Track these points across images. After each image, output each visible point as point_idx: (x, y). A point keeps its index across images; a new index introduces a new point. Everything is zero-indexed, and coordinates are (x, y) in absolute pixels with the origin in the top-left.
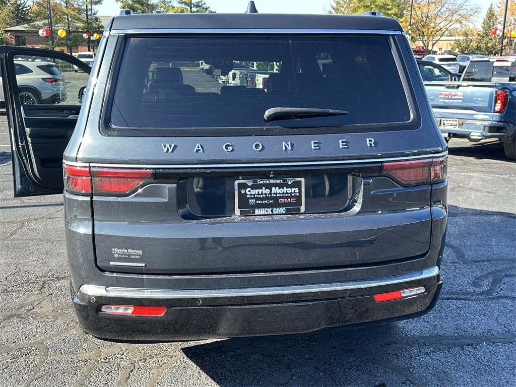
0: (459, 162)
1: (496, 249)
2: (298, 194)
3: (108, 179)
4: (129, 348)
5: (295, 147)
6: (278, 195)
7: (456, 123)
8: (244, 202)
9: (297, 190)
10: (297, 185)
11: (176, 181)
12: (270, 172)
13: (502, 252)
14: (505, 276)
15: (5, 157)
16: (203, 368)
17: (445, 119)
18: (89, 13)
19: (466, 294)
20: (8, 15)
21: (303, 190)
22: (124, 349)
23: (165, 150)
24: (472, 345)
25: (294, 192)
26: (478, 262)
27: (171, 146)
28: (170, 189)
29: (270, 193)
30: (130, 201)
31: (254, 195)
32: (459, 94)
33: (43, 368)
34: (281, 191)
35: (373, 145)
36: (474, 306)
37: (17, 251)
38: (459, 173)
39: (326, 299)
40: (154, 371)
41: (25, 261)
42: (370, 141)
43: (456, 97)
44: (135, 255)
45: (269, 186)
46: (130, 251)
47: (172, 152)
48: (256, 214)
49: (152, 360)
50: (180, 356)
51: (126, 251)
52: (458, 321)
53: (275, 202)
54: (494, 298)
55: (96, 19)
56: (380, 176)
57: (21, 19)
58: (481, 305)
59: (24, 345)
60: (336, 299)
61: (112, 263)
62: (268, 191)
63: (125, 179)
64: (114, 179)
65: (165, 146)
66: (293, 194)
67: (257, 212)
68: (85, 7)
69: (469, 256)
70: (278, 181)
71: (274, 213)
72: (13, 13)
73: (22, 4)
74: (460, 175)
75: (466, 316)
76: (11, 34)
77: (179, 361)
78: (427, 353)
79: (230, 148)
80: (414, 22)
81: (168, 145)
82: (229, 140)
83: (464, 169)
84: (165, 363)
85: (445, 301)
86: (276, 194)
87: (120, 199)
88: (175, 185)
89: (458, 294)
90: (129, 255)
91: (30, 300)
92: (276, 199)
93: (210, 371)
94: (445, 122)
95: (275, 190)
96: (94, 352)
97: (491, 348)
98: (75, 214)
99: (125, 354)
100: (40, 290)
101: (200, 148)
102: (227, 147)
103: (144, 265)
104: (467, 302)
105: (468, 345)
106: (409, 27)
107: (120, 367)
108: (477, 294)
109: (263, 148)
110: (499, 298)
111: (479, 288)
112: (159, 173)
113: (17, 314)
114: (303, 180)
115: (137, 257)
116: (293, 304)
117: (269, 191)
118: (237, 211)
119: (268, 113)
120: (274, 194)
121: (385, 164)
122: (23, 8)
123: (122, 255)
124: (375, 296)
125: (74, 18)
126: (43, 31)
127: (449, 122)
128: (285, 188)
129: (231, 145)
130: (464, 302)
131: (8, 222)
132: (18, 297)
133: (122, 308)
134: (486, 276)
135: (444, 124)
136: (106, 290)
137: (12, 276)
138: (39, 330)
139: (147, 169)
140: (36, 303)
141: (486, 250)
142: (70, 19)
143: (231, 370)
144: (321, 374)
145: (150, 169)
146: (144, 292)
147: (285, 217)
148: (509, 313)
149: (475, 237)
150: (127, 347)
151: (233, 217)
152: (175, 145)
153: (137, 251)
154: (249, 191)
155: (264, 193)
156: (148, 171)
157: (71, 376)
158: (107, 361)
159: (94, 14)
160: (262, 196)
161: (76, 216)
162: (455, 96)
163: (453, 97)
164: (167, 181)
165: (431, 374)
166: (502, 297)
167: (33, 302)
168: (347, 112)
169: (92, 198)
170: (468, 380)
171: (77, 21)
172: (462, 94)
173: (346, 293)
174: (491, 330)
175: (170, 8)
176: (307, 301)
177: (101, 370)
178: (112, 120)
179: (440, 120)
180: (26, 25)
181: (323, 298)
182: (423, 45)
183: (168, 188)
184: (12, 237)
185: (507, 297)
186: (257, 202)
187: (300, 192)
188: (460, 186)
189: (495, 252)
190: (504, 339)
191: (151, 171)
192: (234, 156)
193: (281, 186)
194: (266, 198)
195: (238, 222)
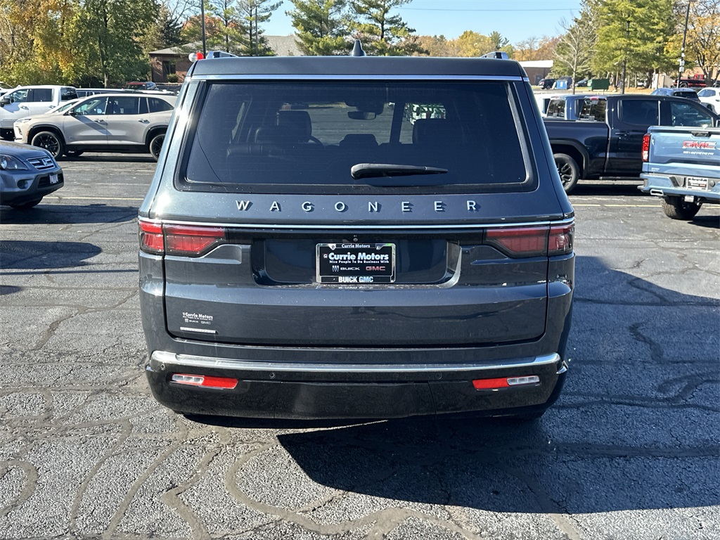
0: (708, 236)
1: (708, 348)
2: (388, 262)
3: (181, 237)
4: (220, 432)
5: (382, 208)
6: (365, 262)
7: (705, 183)
8: (326, 267)
9: (387, 257)
10: (387, 251)
11: (250, 241)
12: (353, 234)
13: (714, 353)
14: (705, 381)
15: (131, 213)
16: (295, 457)
17: (691, 178)
18: (254, 32)
19: (644, 399)
20: (155, 34)
21: (394, 257)
22: (214, 432)
23: (239, 208)
24: (626, 456)
25: (384, 260)
26: (677, 363)
27: (245, 203)
28: (244, 251)
29: (356, 260)
30: (202, 262)
31: (338, 261)
32: (710, 144)
33: (122, 446)
34: (369, 257)
35: (474, 209)
36: (648, 414)
37: (122, 321)
38: (701, 251)
39: (415, 382)
40: (241, 456)
41: (128, 333)
42: (471, 204)
43: (706, 148)
44: (206, 321)
45: (355, 252)
46: (200, 316)
47: (246, 210)
48: (340, 281)
49: (242, 445)
50: (273, 443)
51: (197, 316)
52: (619, 429)
53: (362, 270)
54: (679, 407)
55: (262, 40)
56: (482, 244)
57: (171, 39)
58: (658, 413)
59: (108, 421)
60: (426, 382)
61: (182, 328)
62: (353, 257)
63: (198, 238)
64: (187, 238)
65: (239, 203)
66: (382, 262)
67: (341, 279)
68: (249, 25)
69: (668, 356)
70: (365, 246)
71: (360, 281)
72: (162, 32)
73: (173, 20)
74: (702, 253)
75: (633, 424)
76: (158, 59)
77: (270, 449)
78: (564, 462)
79: (310, 207)
80: (691, 41)
81: (242, 202)
82: (309, 199)
83: (711, 245)
84: (255, 450)
85: (613, 406)
86: (363, 260)
87: (192, 260)
88: (249, 246)
89: (633, 398)
90: (200, 321)
91: (125, 375)
92: (363, 266)
93: (302, 461)
94: (691, 181)
95: (362, 256)
96: (180, 433)
97: (648, 462)
98: (149, 273)
99: (214, 437)
100: (138, 365)
101: (277, 207)
102: (305, 207)
103: (214, 332)
104: (642, 408)
105: (620, 457)
106: (682, 49)
107: (205, 449)
108: (659, 401)
109: (346, 207)
110: (684, 406)
111: (664, 393)
112: (232, 233)
113: (108, 389)
114: (393, 246)
115: (207, 323)
116: (377, 384)
117: (355, 256)
118: (319, 278)
119: (354, 168)
120: (361, 260)
121: (488, 231)
122: (175, 25)
123: (192, 320)
124: (474, 382)
125: (234, 39)
126: (194, 56)
127: (696, 182)
128: (373, 254)
129: (311, 204)
130: (637, 408)
131: (120, 289)
132: (113, 371)
133: (193, 377)
134: (680, 380)
135: (689, 184)
136: (176, 357)
137: (111, 348)
138: (127, 407)
139: (219, 227)
140: (131, 379)
141: (694, 349)
142: (229, 40)
143: (325, 462)
144: (428, 473)
145: (222, 227)
146: (215, 361)
147: (371, 287)
148: (690, 425)
149: (687, 333)
150: (218, 430)
151: (313, 284)
152: (250, 203)
153: (208, 317)
154: (333, 256)
155: (349, 259)
156: (221, 230)
157: (150, 455)
158: (193, 443)
159: (260, 33)
160: (346, 262)
161: (150, 276)
162: (704, 146)
163: (702, 148)
164: (241, 241)
165: (559, 483)
166: (689, 406)
167: (128, 377)
168: (447, 170)
169: (164, 258)
170: (603, 494)
171: (238, 43)
172: (714, 144)
173: (438, 376)
174: (657, 442)
175: (356, 26)
176: (393, 382)
177: (183, 452)
178: (188, 175)
179: (685, 179)
180: (176, 48)
181: (411, 379)
182: (703, 73)
183: (241, 248)
184: (121, 306)
185: (696, 406)
186: (341, 269)
187: (390, 259)
188: (696, 268)
189: (705, 352)
190: (670, 453)
191: (224, 230)
192: (313, 217)
193: (368, 252)
194: (352, 265)
195: (319, 290)
